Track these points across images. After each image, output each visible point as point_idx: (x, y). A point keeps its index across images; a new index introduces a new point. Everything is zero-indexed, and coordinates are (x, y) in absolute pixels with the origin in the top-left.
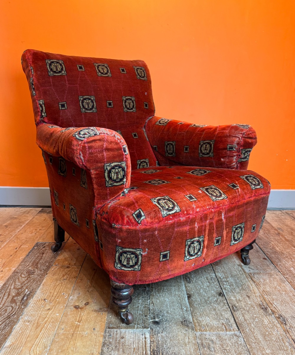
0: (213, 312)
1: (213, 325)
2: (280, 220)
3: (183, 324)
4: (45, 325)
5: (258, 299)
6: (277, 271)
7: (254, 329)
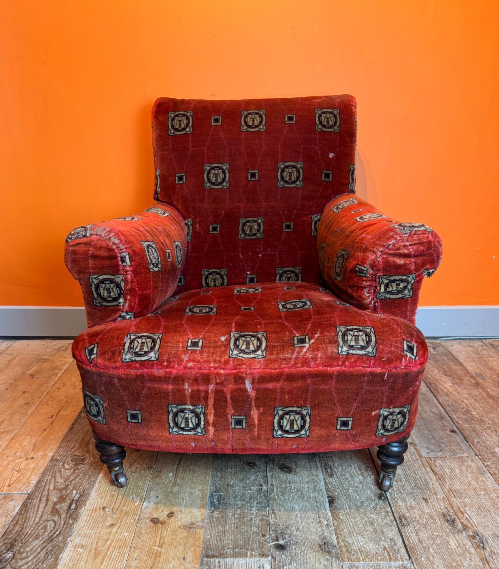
0: (369, 528)
1: (370, 551)
2: (480, 359)
3: (321, 549)
4: (108, 552)
5: (441, 505)
6: (473, 454)
7: (433, 558)
